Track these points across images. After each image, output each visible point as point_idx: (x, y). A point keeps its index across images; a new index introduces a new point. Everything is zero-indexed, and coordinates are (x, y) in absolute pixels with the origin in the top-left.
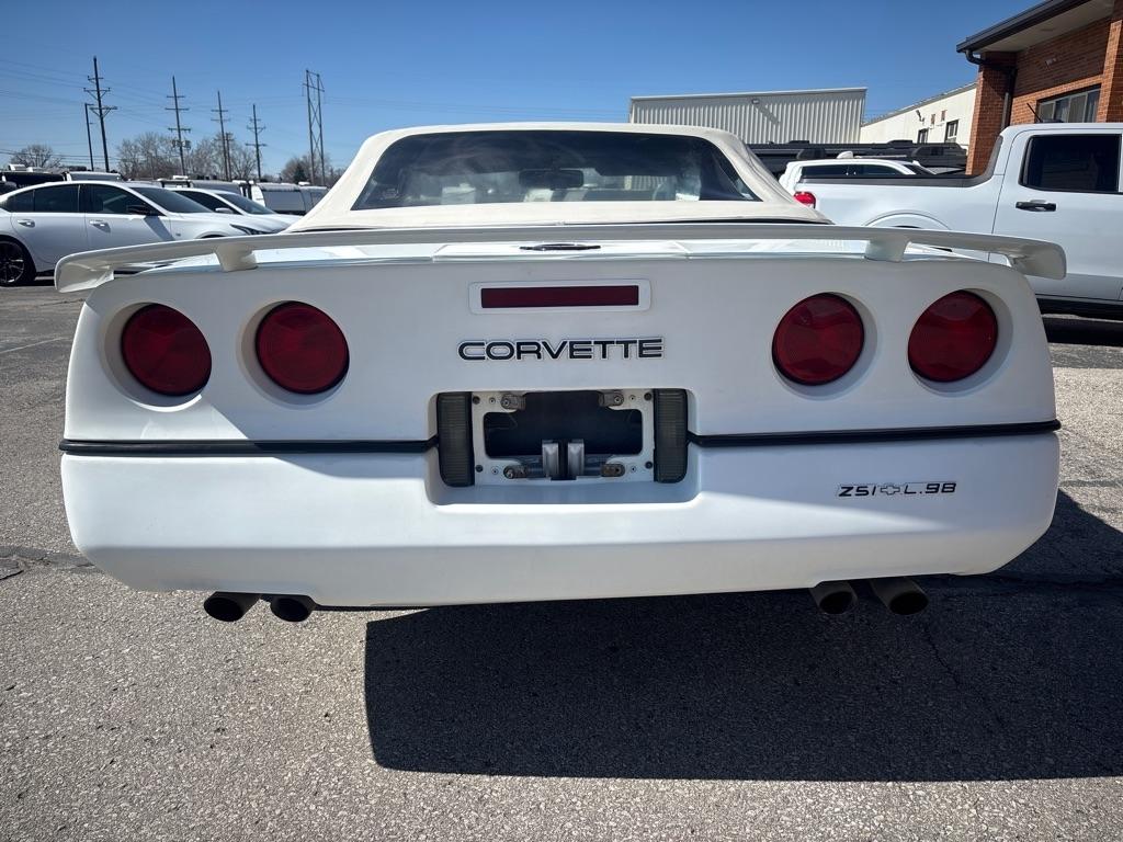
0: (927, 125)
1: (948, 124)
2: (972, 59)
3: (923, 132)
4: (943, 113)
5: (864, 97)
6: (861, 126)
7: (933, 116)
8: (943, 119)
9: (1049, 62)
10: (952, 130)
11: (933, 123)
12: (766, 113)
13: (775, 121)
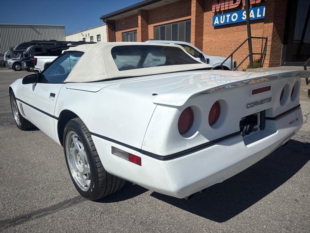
0: (85, 37)
1: (91, 37)
2: (104, 21)
3: (84, 39)
4: (89, 34)
5: (65, 28)
6: (65, 36)
7: (86, 35)
8: (89, 36)
9: (123, 24)
10: (92, 39)
11: (86, 36)
12: (36, 31)
13: (39, 33)
